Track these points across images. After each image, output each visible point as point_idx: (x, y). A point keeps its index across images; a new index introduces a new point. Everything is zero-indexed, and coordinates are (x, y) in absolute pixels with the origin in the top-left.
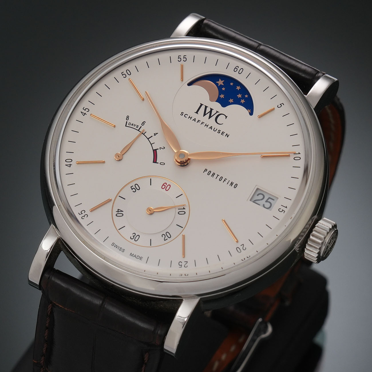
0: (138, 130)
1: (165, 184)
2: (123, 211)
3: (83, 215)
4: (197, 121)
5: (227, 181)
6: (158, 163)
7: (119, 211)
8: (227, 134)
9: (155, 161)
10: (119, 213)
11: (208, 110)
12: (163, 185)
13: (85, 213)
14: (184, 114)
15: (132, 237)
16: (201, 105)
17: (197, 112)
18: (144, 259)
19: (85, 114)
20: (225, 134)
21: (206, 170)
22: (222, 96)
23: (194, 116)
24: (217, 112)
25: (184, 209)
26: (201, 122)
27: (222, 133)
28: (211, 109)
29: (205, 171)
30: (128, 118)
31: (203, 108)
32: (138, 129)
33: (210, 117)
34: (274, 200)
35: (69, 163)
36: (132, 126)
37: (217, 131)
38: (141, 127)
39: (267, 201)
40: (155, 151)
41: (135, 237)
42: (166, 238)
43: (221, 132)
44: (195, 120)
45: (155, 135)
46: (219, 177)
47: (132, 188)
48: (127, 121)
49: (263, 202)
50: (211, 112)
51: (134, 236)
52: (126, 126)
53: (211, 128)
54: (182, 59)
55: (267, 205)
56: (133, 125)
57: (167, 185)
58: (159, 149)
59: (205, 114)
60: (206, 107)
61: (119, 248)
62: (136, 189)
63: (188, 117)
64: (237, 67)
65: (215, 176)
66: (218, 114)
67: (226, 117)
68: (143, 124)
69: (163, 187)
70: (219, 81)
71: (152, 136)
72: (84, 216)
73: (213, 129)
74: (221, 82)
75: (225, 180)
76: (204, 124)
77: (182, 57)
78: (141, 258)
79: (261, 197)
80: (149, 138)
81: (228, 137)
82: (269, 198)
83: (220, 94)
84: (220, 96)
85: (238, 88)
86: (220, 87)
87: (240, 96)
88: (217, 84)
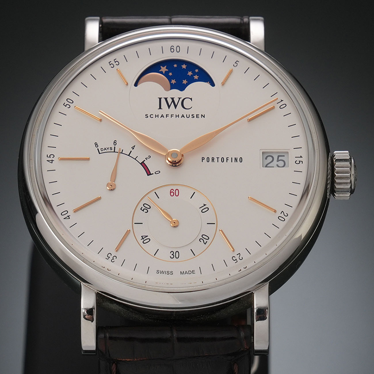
0: (114, 152)
1: (172, 191)
2: (147, 236)
3: (111, 258)
4: (165, 116)
5: (230, 159)
6: (153, 174)
7: (143, 237)
8: (202, 115)
9: (149, 173)
10: (144, 239)
11: (170, 101)
12: (171, 192)
13: (113, 256)
14: (149, 116)
15: (172, 256)
16: (160, 99)
17: (160, 108)
18: (197, 271)
19: (52, 160)
20: (200, 116)
21: (203, 159)
22: (173, 82)
23: (160, 112)
24: (180, 98)
25: (205, 205)
26: (170, 116)
27: (197, 116)
28: (173, 99)
29: (202, 160)
30: (96, 144)
32: (113, 150)
33: (176, 106)
34: (284, 156)
35: (66, 216)
36: (105, 151)
37: (191, 116)
38: (115, 147)
39: (278, 161)
40: (143, 164)
41: (174, 254)
42: (205, 241)
43: (195, 116)
44: (162, 116)
45: (133, 149)
46: (220, 160)
47: (142, 209)
48: (98, 148)
49: (275, 162)
50: (173, 101)
51: (173, 255)
52: (100, 153)
53: (183, 116)
54: (115, 64)
55: (281, 163)
56: (105, 149)
57: (175, 190)
58: (146, 160)
59: (169, 106)
60: (166, 99)
61: (166, 273)
62: (146, 209)
63: (154, 116)
64: (172, 47)
65: (216, 160)
66: (181, 100)
67: (191, 99)
68: (115, 144)
69: (172, 194)
70: (161, 69)
71: (131, 151)
72: (113, 259)
73: (185, 116)
74: (164, 69)
75: (227, 160)
76: (174, 116)
77: (113, 62)
78: (193, 272)
79: (270, 159)
80: (130, 154)
81: (204, 117)
82: (279, 156)
83: (170, 81)
84: (171, 82)
85: (184, 66)
86: (166, 74)
87: (190, 73)
88: (161, 73)
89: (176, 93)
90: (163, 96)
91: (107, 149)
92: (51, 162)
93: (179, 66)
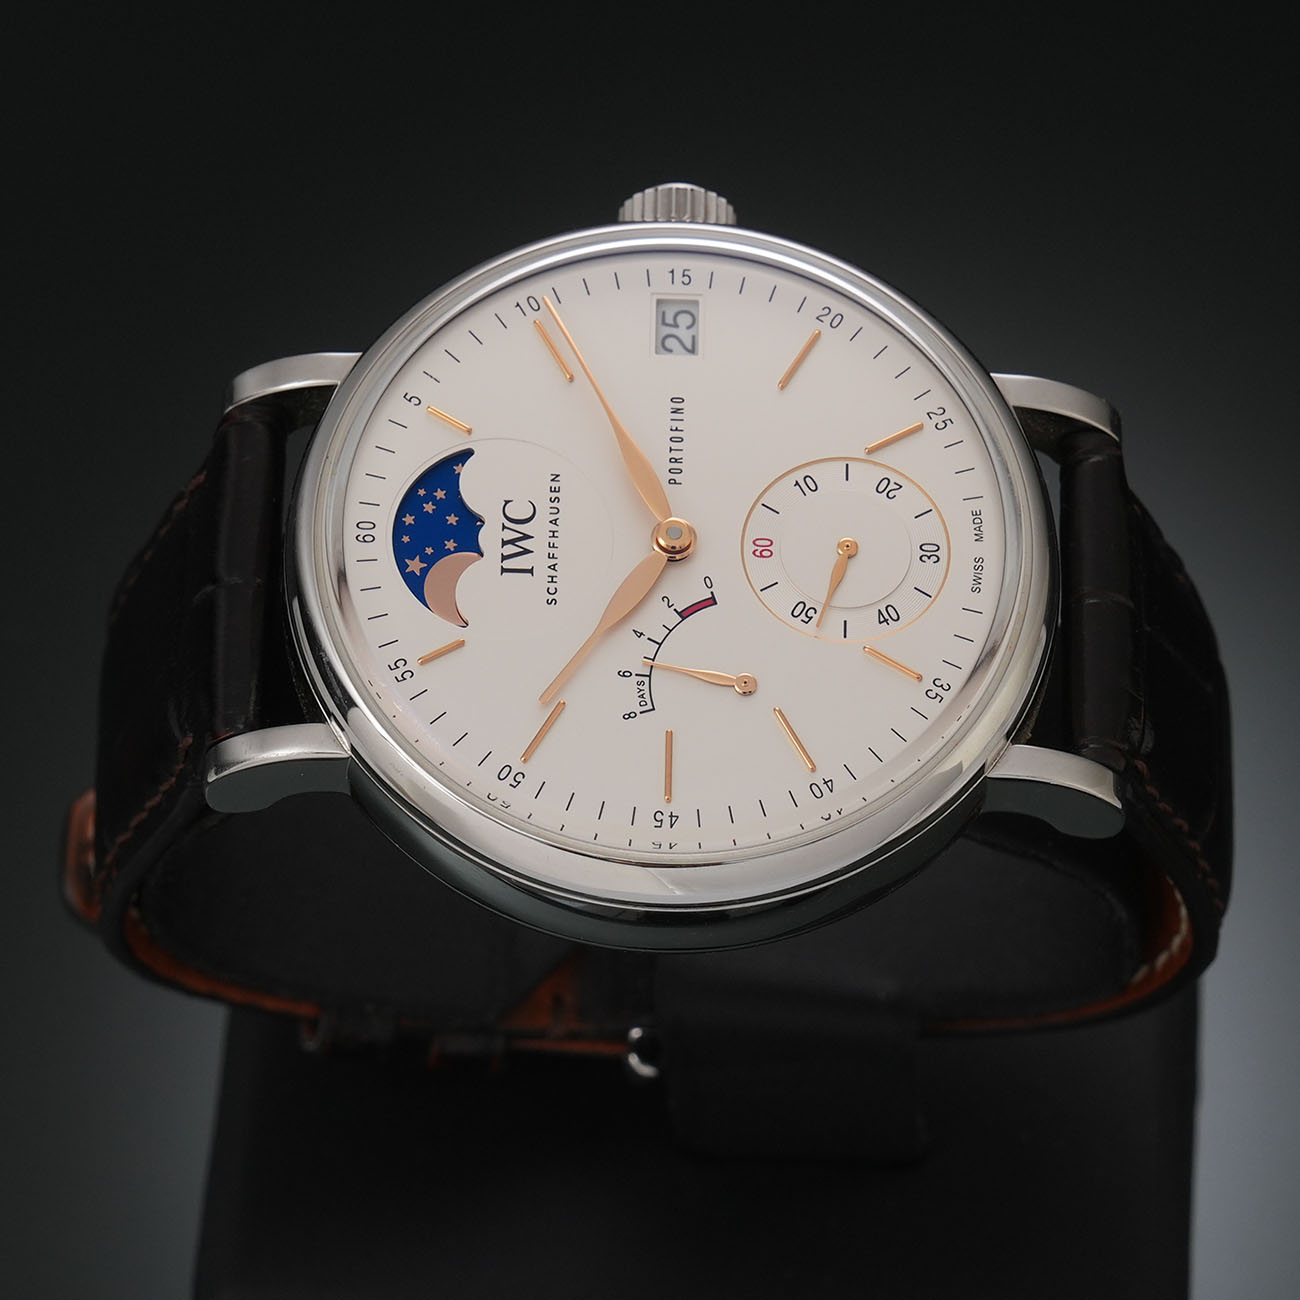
0: (649, 676)
1: (758, 553)
2: (879, 611)
3: (939, 691)
4: (553, 562)
5: (675, 425)
6: (712, 593)
7: (882, 619)
8: (552, 480)
9: (710, 603)
10: (887, 617)
11: (510, 549)
12: (762, 556)
13: (933, 687)
14: (551, 597)
15: (934, 559)
16: (504, 570)
17: (531, 571)
18: (975, 505)
19: (671, 816)
20: (554, 485)
21: (673, 482)
22: (450, 545)
23: (542, 572)
24: (504, 527)
25: (797, 483)
26: (552, 551)
27: (555, 491)
28: (504, 543)
29: (675, 483)
30: (629, 716)
31: (509, 564)
32: (646, 680)
33: (526, 537)
35: (824, 788)
36: (647, 696)
37: (555, 504)
38: (636, 675)
39: (676, 325)
40: (684, 614)
41: (929, 554)
42: (893, 486)
43: (554, 495)
44: (553, 567)
45: (642, 634)
46: (675, 446)
47: (807, 619)
48: (638, 713)
49: (681, 332)
50: (512, 542)
51: (929, 558)
52: (654, 709)
53: (554, 522)
54: (402, 669)
55: (684, 319)
56: (641, 696)
57: (757, 548)
58: (673, 608)
59: (526, 551)
60: (504, 558)
61: (977, 573)
62: (806, 610)
63: (552, 587)
64: (360, 538)
65: (676, 454)
66: (508, 524)
67: (507, 502)
68: (627, 674)
69: (766, 553)
70: (413, 571)
71: (649, 639)
72: (942, 686)
73: (554, 517)
74: (415, 565)
75: (677, 429)
76: (553, 540)
77: (398, 673)
78: (976, 514)
79: (670, 343)
80: (657, 643)
81: (558, 476)
82: (664, 323)
83: (449, 552)
84: (452, 549)
85: (409, 520)
86: (430, 561)
87: (429, 508)
88: (425, 571)
89: (490, 537)
90: (499, 565)
91: (642, 693)
92: (674, 819)
93: (408, 530)
